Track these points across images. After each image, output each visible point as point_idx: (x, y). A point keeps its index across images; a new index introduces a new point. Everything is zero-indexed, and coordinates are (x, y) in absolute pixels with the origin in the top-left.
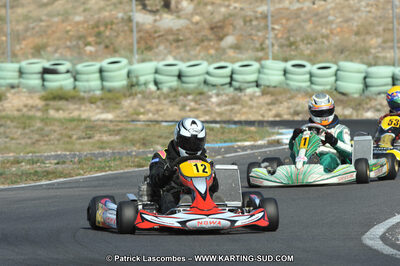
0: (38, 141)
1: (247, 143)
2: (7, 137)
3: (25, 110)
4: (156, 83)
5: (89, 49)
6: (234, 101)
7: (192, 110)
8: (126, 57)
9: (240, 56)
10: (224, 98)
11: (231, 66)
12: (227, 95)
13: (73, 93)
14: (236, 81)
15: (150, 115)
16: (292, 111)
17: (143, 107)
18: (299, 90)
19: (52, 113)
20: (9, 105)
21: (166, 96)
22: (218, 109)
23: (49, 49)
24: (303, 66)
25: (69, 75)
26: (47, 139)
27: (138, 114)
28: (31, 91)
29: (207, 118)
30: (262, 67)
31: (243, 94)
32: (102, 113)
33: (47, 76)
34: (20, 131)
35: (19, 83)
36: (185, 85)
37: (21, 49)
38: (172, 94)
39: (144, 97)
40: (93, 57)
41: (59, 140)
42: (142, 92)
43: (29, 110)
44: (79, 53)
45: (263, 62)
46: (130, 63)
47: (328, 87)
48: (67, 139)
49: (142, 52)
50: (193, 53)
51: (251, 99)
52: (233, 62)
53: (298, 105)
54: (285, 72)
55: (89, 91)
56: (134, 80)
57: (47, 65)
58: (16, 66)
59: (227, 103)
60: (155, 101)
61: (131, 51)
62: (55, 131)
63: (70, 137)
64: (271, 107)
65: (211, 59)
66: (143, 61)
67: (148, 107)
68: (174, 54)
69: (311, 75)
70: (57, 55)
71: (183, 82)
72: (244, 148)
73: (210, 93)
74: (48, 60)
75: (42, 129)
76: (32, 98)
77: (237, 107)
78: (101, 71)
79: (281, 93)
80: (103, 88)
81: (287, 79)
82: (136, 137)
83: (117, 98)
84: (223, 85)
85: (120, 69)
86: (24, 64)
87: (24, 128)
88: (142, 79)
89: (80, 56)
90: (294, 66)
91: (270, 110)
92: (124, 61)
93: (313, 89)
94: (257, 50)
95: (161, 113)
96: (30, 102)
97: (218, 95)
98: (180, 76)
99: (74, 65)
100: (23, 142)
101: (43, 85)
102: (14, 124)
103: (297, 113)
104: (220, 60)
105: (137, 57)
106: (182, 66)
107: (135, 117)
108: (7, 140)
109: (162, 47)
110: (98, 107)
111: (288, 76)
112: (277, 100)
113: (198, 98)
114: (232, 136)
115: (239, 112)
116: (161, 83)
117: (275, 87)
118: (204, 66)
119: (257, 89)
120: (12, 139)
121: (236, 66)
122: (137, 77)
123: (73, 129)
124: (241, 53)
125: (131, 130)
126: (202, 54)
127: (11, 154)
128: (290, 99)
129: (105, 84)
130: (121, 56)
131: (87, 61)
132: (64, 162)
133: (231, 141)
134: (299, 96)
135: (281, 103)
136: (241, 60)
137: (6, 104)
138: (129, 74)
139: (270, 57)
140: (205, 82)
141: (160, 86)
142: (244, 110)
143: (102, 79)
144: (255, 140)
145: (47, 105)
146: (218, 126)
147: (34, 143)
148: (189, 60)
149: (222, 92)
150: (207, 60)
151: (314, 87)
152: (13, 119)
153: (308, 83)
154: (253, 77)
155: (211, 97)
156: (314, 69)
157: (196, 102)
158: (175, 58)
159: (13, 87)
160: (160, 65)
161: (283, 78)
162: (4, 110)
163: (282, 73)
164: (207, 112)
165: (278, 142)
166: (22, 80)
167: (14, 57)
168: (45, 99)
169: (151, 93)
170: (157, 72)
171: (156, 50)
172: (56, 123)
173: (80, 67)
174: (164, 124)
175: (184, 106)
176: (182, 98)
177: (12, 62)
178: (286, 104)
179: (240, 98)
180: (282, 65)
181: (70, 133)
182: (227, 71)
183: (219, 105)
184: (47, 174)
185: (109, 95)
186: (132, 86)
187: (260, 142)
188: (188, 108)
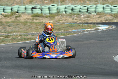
0: (28, 29)
1: (89, 29)
2: (19, 28)
3: (27, 20)
4: (65, 11)
5: (46, 1)
6: (88, 17)
7: (76, 19)
8: (56, 4)
9: (90, 3)
10: (85, 16)
11: (87, 6)
12: (86, 15)
13: (41, 15)
14: (89, 11)
15: (63, 21)
16: (105, 19)
17: (61, 19)
18: (107, 13)
19: (34, 20)
20: (22, 18)
21: (68, 15)
22: (83, 19)
23: (34, 2)
24: (109, 6)
25: (40, 9)
26: (31, 28)
27: (60, 21)
28: (29, 14)
29: (80, 22)
30: (97, 6)
31: (91, 14)
32: (49, 20)
33: (33, 10)
34: (23, 26)
35: (25, 12)
36: (74, 12)
37: (26, 2)
38: (70, 15)
39: (62, 16)
40: (47, 4)
41: (34, 29)
42: (61, 14)
43: (28, 20)
44: (43, 3)
45: (97, 5)
46: (58, 5)
47: (116, 12)
48: (37, 29)
49: (61, 2)
50: (76, 2)
51: (93, 16)
52: (88, 5)
53: (107, 18)
54: (103, 8)
55: (46, 14)
56: (59, 11)
57: (33, 6)
58: (24, 7)
59: (86, 17)
60: (65, 17)
61: (58, 2)
62: (33, 26)
63: (38, 28)
64: (99, 18)
65: (81, 4)
66: (62, 5)
67: (63, 19)
68: (71, 3)
69: (111, 9)
70: (36, 3)
71: (73, 11)
72: (87, 31)
73: (81, 14)
74: (34, 5)
75: (30, 26)
76: (29, 16)
77: (89, 19)
78: (49, 8)
79: (102, 14)
80: (50, 13)
81: (104, 10)
82: (57, 28)
83: (54, 16)
84: (85, 12)
85: (54, 8)
86: (26, 6)
87: (24, 25)
88: (61, 10)
89: (43, 4)
90: (106, 6)
91: (99, 19)
92: (56, 5)
93: (112, 13)
94: (96, 1)
95: (67, 20)
96: (28, 17)
97: (84, 15)
98: (72, 9)
99: (41, 6)
100: (24, 29)
101: (32, 12)
102: (22, 24)
103: (107, 20)
104: (84, 5)
105: (60, 4)
106: (73, 6)
107: (59, 22)
108: (19, 29)
109: (67, 1)
110: (48, 19)
111: (104, 9)
112: (101, 16)
113: (78, 16)
114: (85, 27)
115: (90, 20)
116: (67, 11)
117: (100, 12)
118: (79, 6)
119: (95, 13)
120: (21, 28)
121: (89, 6)
122: (60, 10)
123: (39, 26)
124: (91, 2)
125: (55, 26)
126: (79, 3)
127: (19, 33)
128: (105, 16)
129: (50, 12)
130: (55, 4)
131: (45, 5)
132: (34, 36)
133: (84, 29)
134: (108, 15)
135: (102, 17)
136: (91, 4)
137: (21, 18)
138: (57, 9)
139: (99, 4)
140: (80, 11)
141: (66, 12)
142: (91, 19)
143: (49, 10)
144: (91, 29)
145: (33, 18)
146: (81, 24)
147: (27, 30)
148: (75, 5)
149: (85, 14)
150: (80, 5)
151: (112, 12)
152: (21, 23)
153: (110, 11)
154: (94, 10)
155: (81, 15)
156: (112, 7)
157: (77, 17)
158: (71, 4)
159: (23, 13)
160: (66, 6)
161: (102, 10)
162: (21, 20)
163: (102, 8)
164: (80, 20)
165: (98, 29)
166: (26, 11)
167: (24, 4)
168: (33, 16)
169: (64, 14)
170: (65, 8)
171: (66, 2)
172: (34, 24)
173: (43, 7)
174: (66, 24)
175: (73, 18)
176: (73, 16)
177: (23, 5)
178: (103, 17)
179: (90, 16)
180: (102, 6)
181: (38, 27)
182: (86, 8)
183: (84, 18)
184: (28, 39)
185: (51, 15)
186: (58, 12)
187: (92, 29)
188: (75, 19)
